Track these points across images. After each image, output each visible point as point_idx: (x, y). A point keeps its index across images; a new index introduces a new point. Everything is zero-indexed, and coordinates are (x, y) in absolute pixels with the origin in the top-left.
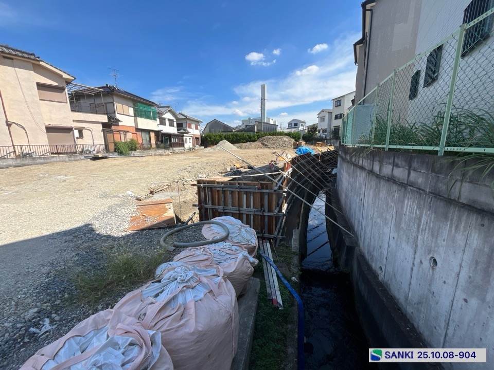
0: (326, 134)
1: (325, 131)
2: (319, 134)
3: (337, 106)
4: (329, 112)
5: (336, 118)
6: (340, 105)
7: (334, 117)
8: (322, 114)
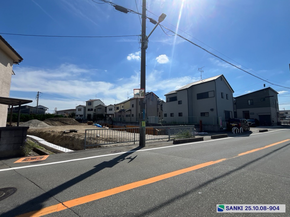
0: (83, 117)
1: (81, 116)
2: (77, 117)
3: (89, 105)
4: (84, 107)
5: (89, 110)
6: (91, 105)
7: (87, 110)
8: (80, 107)
